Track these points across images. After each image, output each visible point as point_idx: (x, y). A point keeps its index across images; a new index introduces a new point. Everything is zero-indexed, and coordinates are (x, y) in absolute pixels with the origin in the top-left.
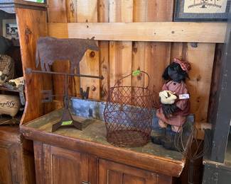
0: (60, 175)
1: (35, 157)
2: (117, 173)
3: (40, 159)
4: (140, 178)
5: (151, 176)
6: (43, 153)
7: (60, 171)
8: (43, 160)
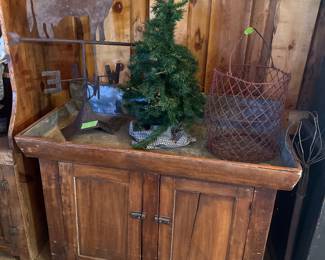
0: (91, 207)
1: (44, 184)
2: (191, 193)
3: (53, 187)
4: (227, 197)
5: (245, 193)
6: (59, 177)
7: (91, 201)
8: (58, 188)
